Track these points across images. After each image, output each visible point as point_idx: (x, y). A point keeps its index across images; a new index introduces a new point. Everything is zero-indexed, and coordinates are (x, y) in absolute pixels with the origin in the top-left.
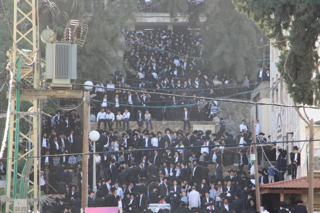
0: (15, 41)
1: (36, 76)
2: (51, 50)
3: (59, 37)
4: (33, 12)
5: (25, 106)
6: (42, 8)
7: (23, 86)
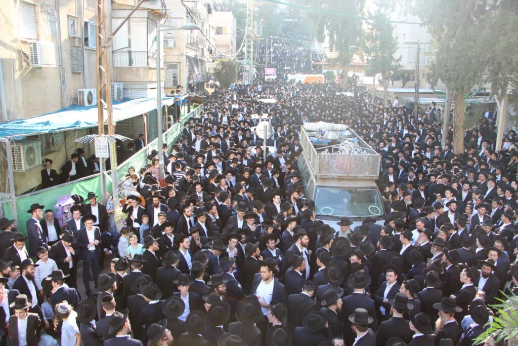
0: (247, 24)
1: (252, 34)
2: (256, 27)
3: (258, 23)
4: (252, 17)
5: (249, 42)
6: (254, 16)
7: (249, 37)
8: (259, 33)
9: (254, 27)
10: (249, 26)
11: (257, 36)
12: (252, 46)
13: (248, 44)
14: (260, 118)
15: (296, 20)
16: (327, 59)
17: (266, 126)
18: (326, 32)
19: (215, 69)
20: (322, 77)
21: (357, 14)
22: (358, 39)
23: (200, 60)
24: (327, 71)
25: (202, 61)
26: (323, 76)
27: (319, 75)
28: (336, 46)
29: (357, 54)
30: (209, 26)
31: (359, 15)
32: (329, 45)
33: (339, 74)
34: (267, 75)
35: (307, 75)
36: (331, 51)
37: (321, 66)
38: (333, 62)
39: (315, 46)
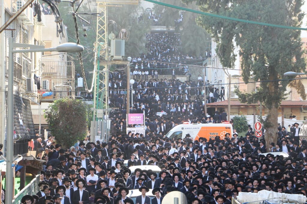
0: (97, 39)
1: (107, 54)
2: (113, 43)
4: (105, 25)
5: (101, 68)
6: (109, 23)
7: (101, 59)
8: (118, 52)
9: (109, 44)
10: (101, 40)
11: (116, 57)
12: (106, 76)
13: (100, 72)
14: (144, 194)
15: (172, 29)
16: (240, 97)
17: (178, 199)
18: (237, 50)
19: (49, 116)
20: (229, 128)
21: (290, 17)
22: (294, 60)
23: (23, 99)
24: (234, 116)
25: (26, 102)
26: (230, 125)
27: (223, 125)
28: (254, 74)
29: (292, 85)
30: (35, 41)
31: (293, 18)
32: (241, 72)
33: (262, 121)
34: (130, 126)
35: (200, 125)
36: (246, 80)
37: (222, 109)
38: (250, 101)
39: (208, 74)
